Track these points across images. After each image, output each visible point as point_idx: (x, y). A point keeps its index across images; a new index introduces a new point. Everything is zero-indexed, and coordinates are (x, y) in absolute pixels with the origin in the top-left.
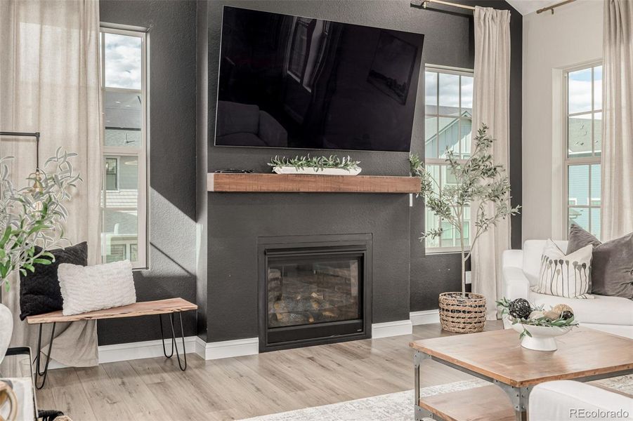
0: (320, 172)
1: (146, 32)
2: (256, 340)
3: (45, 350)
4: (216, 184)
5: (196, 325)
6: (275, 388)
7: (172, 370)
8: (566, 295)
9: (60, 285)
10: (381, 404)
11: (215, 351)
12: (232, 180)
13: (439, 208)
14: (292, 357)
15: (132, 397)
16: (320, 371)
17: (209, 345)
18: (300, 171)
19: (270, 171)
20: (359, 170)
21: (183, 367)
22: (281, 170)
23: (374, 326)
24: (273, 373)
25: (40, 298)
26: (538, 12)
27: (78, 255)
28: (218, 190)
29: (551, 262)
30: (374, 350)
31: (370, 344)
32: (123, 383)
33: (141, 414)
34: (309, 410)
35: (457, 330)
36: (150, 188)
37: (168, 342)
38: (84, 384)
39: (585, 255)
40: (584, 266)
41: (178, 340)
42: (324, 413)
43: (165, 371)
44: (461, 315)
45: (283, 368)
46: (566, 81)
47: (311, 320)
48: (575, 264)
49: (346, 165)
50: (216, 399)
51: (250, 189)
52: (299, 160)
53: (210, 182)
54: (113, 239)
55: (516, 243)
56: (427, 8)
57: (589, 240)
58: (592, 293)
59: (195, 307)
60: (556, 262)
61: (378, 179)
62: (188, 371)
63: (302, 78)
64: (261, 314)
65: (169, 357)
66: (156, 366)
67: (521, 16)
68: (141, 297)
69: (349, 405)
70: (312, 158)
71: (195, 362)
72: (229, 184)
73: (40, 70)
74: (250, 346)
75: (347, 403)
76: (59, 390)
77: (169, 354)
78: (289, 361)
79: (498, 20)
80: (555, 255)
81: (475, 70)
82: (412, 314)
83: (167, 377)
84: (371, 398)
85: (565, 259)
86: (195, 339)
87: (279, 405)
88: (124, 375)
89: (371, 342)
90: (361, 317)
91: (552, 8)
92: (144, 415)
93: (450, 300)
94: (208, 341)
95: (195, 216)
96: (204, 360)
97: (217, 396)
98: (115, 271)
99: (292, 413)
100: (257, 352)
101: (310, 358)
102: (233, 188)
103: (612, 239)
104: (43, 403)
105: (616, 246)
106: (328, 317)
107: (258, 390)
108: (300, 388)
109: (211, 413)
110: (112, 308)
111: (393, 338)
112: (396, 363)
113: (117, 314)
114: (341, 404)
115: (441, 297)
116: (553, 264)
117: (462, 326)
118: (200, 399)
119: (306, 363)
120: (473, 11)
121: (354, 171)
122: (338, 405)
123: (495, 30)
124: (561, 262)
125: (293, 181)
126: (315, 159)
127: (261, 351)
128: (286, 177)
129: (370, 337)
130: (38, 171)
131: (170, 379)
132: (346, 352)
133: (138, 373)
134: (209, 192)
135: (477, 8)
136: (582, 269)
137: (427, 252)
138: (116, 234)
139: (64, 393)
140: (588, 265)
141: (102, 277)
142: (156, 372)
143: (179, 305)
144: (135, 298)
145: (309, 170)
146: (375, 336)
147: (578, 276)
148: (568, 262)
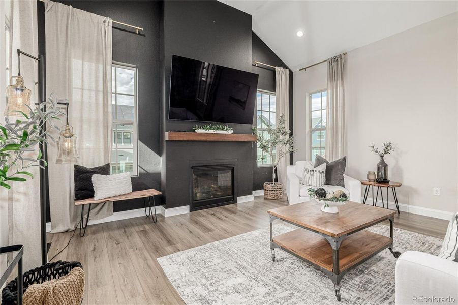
0: (216, 132)
1: (136, 68)
2: (188, 207)
3: (86, 216)
4: (169, 136)
5: (160, 201)
6: (199, 231)
7: (149, 223)
8: (315, 185)
9: (93, 185)
10: (249, 237)
11: (169, 212)
12: (176, 135)
13: (264, 148)
14: (205, 214)
15: (128, 239)
16: (218, 221)
17: (167, 210)
18: (207, 132)
19: (194, 131)
20: (232, 131)
21: (155, 221)
22: (199, 131)
23: (238, 198)
24: (196, 222)
25: (85, 192)
26: (300, 70)
27: (104, 170)
28: (171, 139)
29: (308, 171)
30: (239, 208)
31: (237, 206)
32: (125, 231)
33: (132, 249)
34: (216, 243)
35: (271, 198)
36: (138, 141)
37: (148, 209)
38: (105, 233)
39: (323, 167)
40: (323, 172)
41: (153, 208)
42: (224, 244)
43: (146, 223)
44: (274, 192)
45: (201, 219)
46: (310, 98)
47: (212, 197)
48: (319, 172)
49: (227, 129)
50: (170, 239)
51: (185, 139)
52: (207, 127)
53: (167, 136)
54: (126, 163)
55: (292, 163)
56: (257, 66)
57: (324, 161)
58: (326, 184)
59: (161, 193)
60: (311, 171)
61: (240, 135)
62: (157, 223)
63: (203, 100)
64: (190, 195)
65: (148, 216)
66: (142, 221)
67: (292, 72)
69: (234, 239)
70: (212, 126)
71: (160, 218)
72: (176, 137)
73: (82, 81)
74: (185, 210)
75: (234, 238)
76: (91, 237)
77: (148, 214)
78: (203, 216)
79: (284, 72)
80: (310, 168)
81: (276, 93)
82: (253, 192)
83: (147, 227)
84: (244, 234)
85: (314, 169)
86: (160, 207)
87: (201, 240)
88: (126, 226)
89: (237, 205)
90: (233, 194)
91: (305, 68)
92: (134, 250)
93: (269, 186)
94: (166, 208)
95: (160, 154)
96: (164, 217)
97: (171, 237)
98: (122, 178)
99: (208, 245)
100: (189, 212)
101: (212, 214)
102: (178, 139)
103: (334, 160)
104: (81, 245)
105: (336, 163)
106: (218, 195)
107: (191, 232)
108: (210, 230)
109: (168, 247)
110: (120, 195)
111: (246, 203)
112: (250, 215)
113: (122, 198)
114: (231, 238)
115: (264, 184)
116: (310, 172)
117: (274, 196)
118: (162, 238)
119: (211, 216)
120: (275, 68)
121: (230, 132)
122: (229, 239)
123: (283, 76)
124: (313, 171)
125: (204, 136)
126: (213, 126)
127: (190, 212)
128: (201, 134)
129: (237, 202)
130: (68, 124)
131: (148, 228)
132: (227, 210)
133: (132, 225)
134: (166, 141)
135: (277, 67)
136: (322, 174)
137: (258, 166)
138: (127, 161)
139: (94, 238)
140: (325, 172)
141: (115, 181)
142: (142, 224)
143: (153, 192)
144: (132, 190)
145: (211, 131)
146: (239, 202)
147: (320, 177)
148: (316, 171)
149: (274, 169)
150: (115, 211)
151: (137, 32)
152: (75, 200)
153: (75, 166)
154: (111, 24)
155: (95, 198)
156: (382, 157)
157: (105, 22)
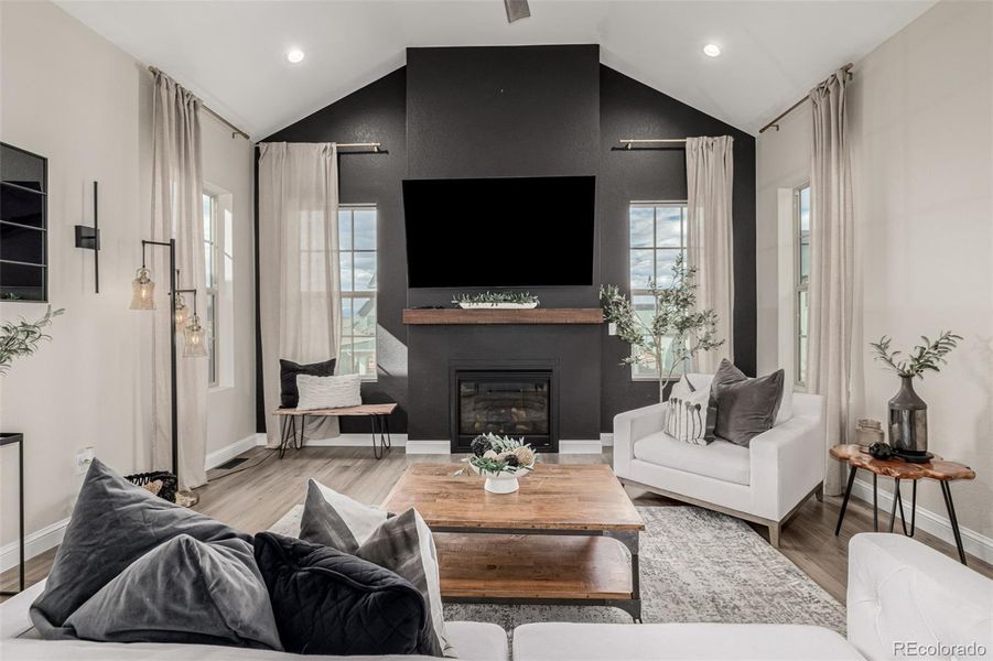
0: (495, 307)
1: (376, 206)
2: (449, 442)
4: (405, 318)
8: (677, 437)
9: (298, 388)
11: (415, 447)
12: (418, 315)
17: (409, 443)
20: (535, 305)
22: (465, 305)
23: (562, 442)
26: (761, 132)
27: (325, 369)
28: (408, 322)
37: (378, 436)
40: (698, 407)
43: (367, 458)
48: (689, 404)
51: (433, 322)
56: (631, 149)
61: (556, 311)
68: (365, 401)
72: (416, 318)
74: (443, 447)
81: (689, 201)
82: (602, 435)
83: (360, 462)
85: (680, 397)
89: (558, 456)
90: (548, 431)
91: (772, 125)
94: (409, 440)
96: (405, 453)
98: (342, 381)
100: (449, 452)
120: (685, 143)
121: (530, 305)
127: (452, 452)
129: (557, 451)
135: (689, 140)
136: (696, 411)
137: (634, 378)
140: (705, 406)
142: (361, 457)
144: (361, 401)
145: (488, 305)
146: (562, 451)
147: (690, 417)
148: (680, 402)
149: (662, 388)
150: (341, 432)
151: (376, 150)
152: (281, 407)
153: (281, 361)
154: (335, 151)
155: (298, 408)
156: (907, 378)
157: (326, 149)
